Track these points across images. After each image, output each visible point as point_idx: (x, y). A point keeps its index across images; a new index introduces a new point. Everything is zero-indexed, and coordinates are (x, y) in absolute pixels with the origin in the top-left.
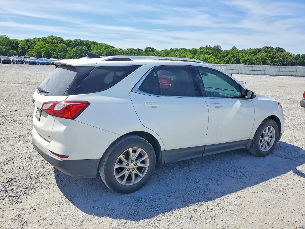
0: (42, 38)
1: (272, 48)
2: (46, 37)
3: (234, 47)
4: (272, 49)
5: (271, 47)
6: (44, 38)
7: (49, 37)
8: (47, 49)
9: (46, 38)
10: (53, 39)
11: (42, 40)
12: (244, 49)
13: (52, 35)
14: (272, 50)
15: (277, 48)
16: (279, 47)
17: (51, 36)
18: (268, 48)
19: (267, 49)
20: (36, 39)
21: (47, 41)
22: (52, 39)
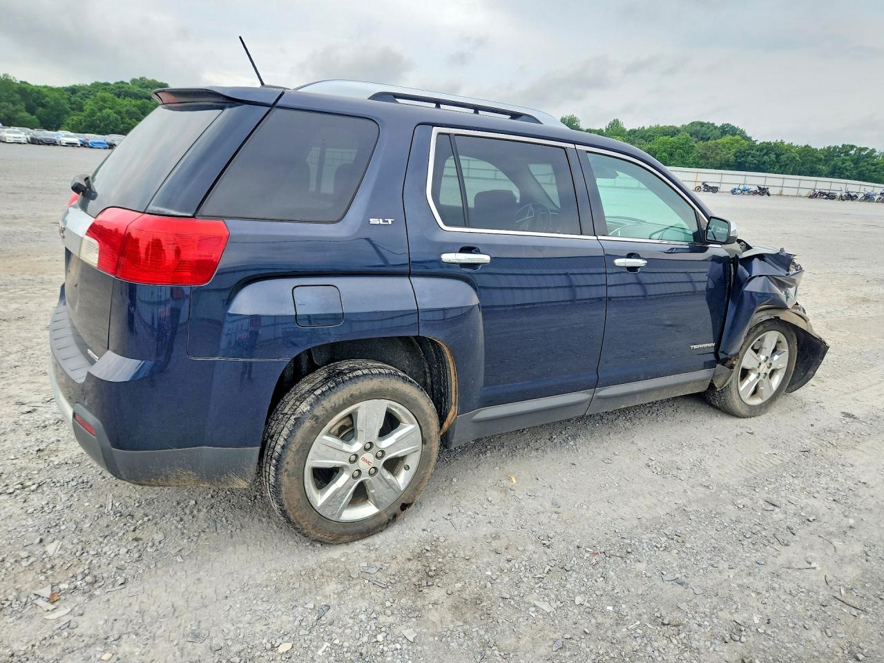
0: (117, 83)
1: (713, 124)
2: (127, 80)
3: (614, 120)
4: (711, 128)
5: (708, 123)
6: (122, 82)
7: (134, 81)
8: (119, 113)
9: (128, 84)
10: (144, 86)
11: (112, 89)
12: (643, 127)
13: (142, 76)
14: (712, 131)
15: (723, 127)
16: (728, 124)
17: (141, 79)
18: (702, 124)
19: (698, 128)
20: (96, 86)
21: (124, 92)
22: (141, 87)
